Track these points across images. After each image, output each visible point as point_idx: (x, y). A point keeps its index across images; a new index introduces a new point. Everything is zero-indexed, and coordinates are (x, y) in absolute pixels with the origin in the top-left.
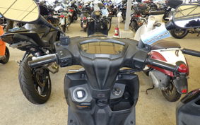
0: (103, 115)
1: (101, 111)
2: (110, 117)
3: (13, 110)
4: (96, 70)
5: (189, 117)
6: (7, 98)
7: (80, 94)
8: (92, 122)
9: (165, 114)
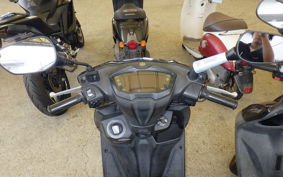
0: (146, 146)
1: (143, 142)
2: (155, 149)
3: (24, 126)
4: (136, 112)
5: (250, 134)
6: (12, 108)
7: (116, 129)
8: (133, 155)
9: (222, 118)
